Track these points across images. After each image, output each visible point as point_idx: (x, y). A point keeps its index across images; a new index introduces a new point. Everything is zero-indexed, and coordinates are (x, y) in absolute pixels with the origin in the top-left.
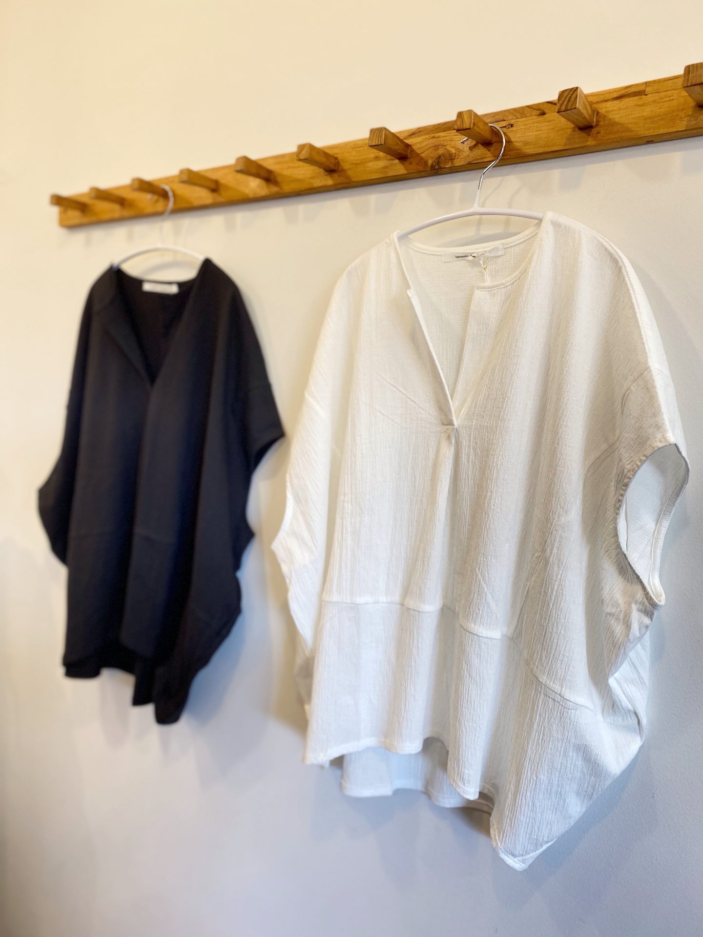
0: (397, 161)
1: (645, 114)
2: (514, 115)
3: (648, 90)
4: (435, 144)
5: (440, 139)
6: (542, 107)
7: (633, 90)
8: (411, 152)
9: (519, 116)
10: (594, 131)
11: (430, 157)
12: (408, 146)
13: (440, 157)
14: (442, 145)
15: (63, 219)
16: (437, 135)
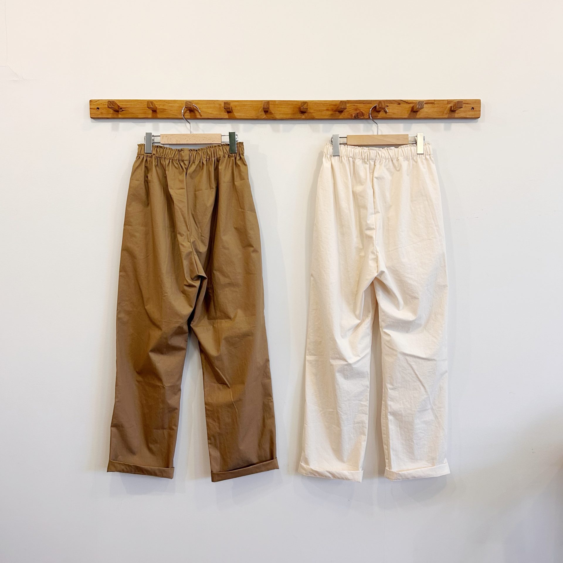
1: (435, 110)
2: (388, 102)
3: (435, 102)
4: (356, 108)
5: (358, 106)
6: (397, 101)
7: (430, 102)
9: (390, 103)
10: (418, 113)
11: (354, 114)
13: (358, 113)
14: (359, 109)
15: (95, 113)
16: (356, 105)
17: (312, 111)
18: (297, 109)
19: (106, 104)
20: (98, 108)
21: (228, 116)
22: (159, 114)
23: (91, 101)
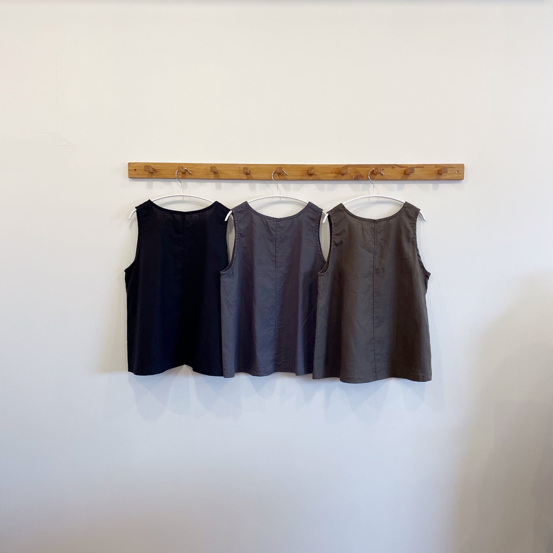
0: (340, 175)
1: (424, 173)
3: (425, 167)
4: (355, 171)
6: (393, 165)
7: (420, 166)
9: (385, 167)
10: (410, 176)
13: (357, 176)
14: (358, 172)
15: (134, 174)
16: (356, 168)
17: (318, 174)
18: (306, 172)
19: (142, 167)
20: (135, 170)
21: (247, 177)
22: (187, 175)
23: (129, 164)
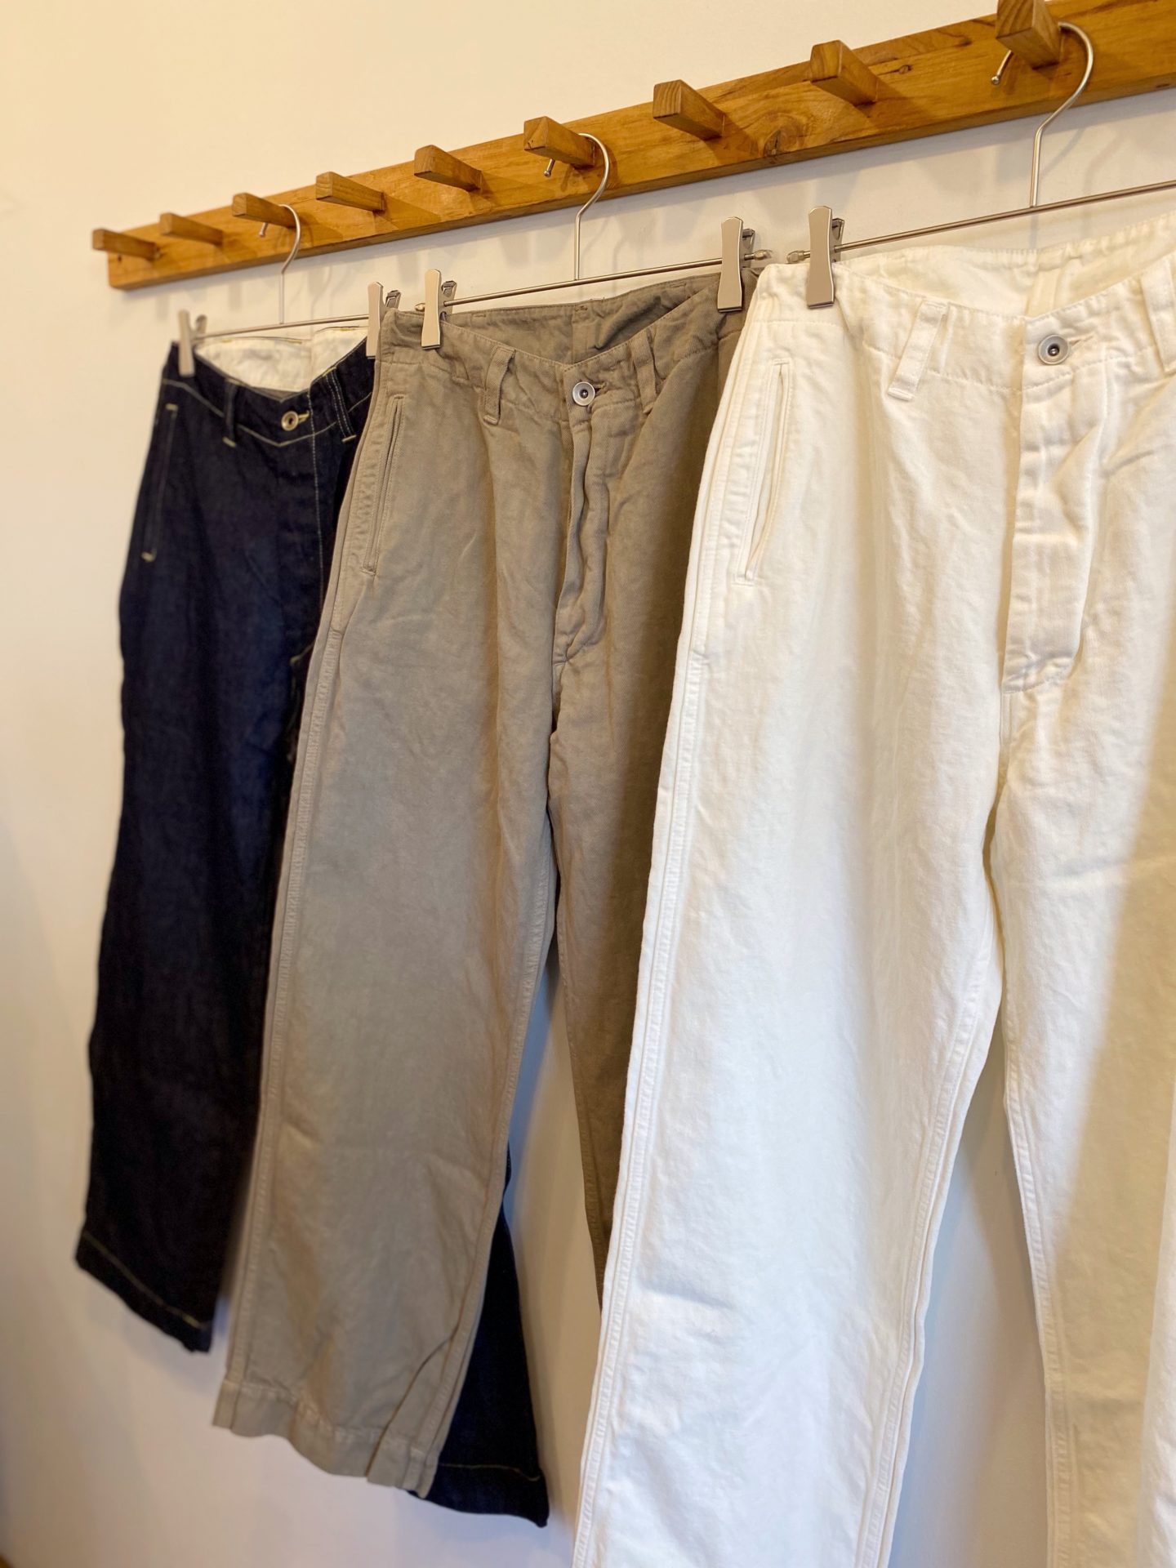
0: (702, 144)
4: (771, 109)
5: (781, 99)
8: (726, 125)
11: (761, 135)
12: (721, 115)
13: (779, 133)
14: (785, 111)
15: (116, 274)
16: (773, 92)
20: (120, 257)
